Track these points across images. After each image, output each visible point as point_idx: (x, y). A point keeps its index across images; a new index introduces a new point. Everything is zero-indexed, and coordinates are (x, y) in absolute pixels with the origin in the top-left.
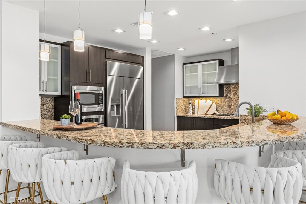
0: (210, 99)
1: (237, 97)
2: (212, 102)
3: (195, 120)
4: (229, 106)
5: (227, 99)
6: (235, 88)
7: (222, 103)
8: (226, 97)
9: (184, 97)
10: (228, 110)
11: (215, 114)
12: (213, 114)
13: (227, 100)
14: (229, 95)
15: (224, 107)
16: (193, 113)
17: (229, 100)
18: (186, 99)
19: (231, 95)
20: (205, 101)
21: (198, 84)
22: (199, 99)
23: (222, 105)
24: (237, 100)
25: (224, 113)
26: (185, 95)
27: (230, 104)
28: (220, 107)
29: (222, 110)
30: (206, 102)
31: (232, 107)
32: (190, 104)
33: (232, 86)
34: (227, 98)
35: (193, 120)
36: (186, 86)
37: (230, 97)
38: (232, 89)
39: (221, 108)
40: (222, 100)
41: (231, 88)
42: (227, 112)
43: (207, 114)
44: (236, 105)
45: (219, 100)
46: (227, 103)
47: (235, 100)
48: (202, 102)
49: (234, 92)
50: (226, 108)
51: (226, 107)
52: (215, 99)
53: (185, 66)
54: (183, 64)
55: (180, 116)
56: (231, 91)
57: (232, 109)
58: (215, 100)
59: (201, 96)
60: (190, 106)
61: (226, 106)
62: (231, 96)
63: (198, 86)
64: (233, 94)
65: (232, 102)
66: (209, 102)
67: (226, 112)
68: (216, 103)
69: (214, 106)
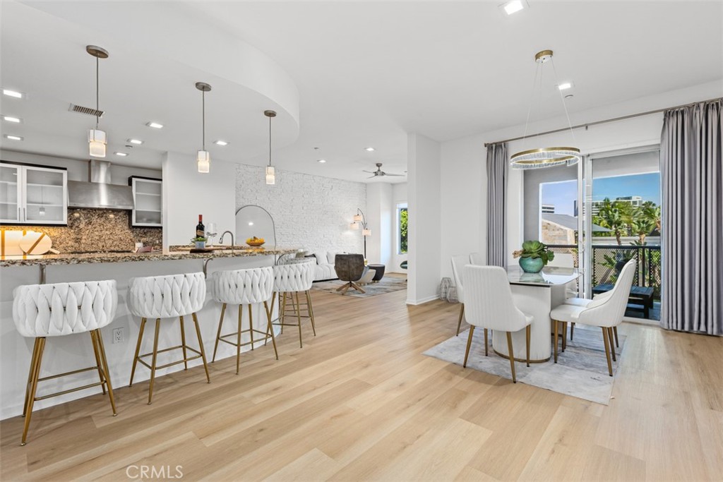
0: (34, 229)
1: (92, 228)
2: (39, 234)
4: (78, 240)
7: (63, 236)
11: (49, 253)
12: (45, 254)
13: (72, 231)
14: (76, 224)
15: (67, 241)
17: (76, 231)
20: (21, 232)
21: (16, 202)
23: (62, 238)
24: (91, 231)
25: (66, 250)
27: (80, 237)
28: (58, 243)
29: (61, 246)
30: (24, 234)
31: (83, 241)
34: (73, 228)
39: (61, 243)
40: (63, 231)
42: (74, 248)
43: (30, 254)
44: (90, 239)
45: (55, 231)
46: (73, 236)
47: (88, 231)
48: (13, 233)
49: (86, 221)
50: (71, 243)
51: (70, 242)
52: (46, 230)
56: (81, 219)
57: (83, 244)
59: (23, 223)
61: (70, 240)
62: (82, 226)
63: (16, 205)
64: (84, 223)
65: (82, 234)
66: (33, 234)
67: (70, 248)
68: (49, 234)
69: (47, 240)
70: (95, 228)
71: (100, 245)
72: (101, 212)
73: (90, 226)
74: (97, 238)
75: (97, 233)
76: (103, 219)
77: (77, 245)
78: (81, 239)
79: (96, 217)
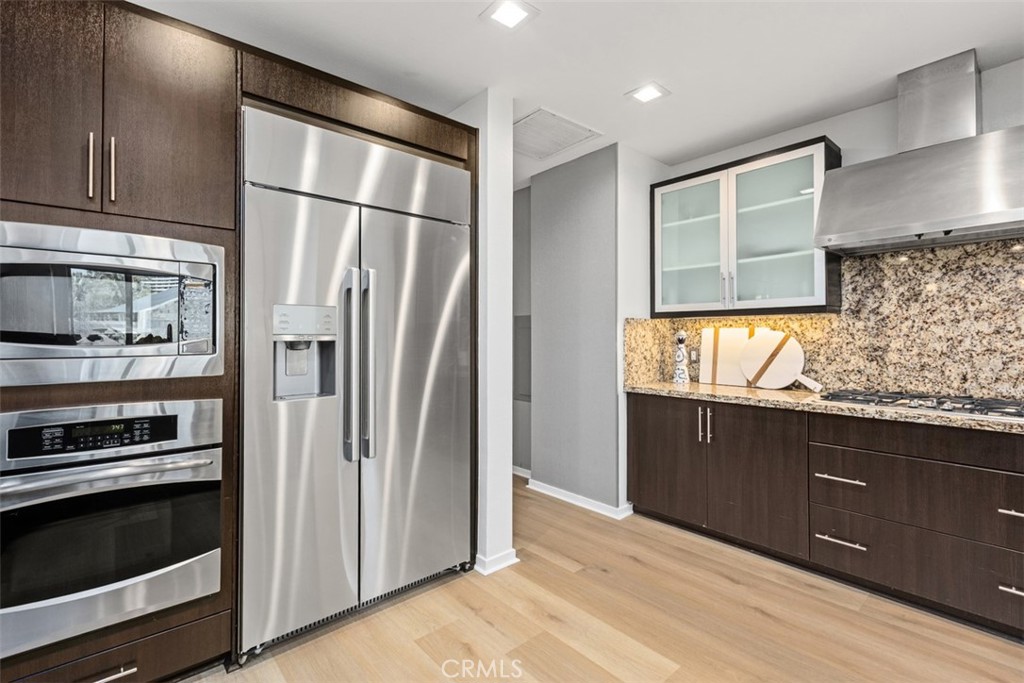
0: (771, 323)
1: (921, 313)
2: (779, 336)
3: (709, 414)
4: (876, 354)
5: (860, 319)
6: (910, 270)
7: (835, 339)
8: (858, 312)
9: (654, 315)
10: (868, 372)
11: (796, 386)
12: (787, 388)
13: (860, 325)
14: (871, 303)
15: (846, 356)
16: (694, 379)
17: (871, 324)
18: (664, 325)
19: (886, 304)
20: (746, 331)
21: (718, 260)
22: (717, 325)
23: (834, 346)
24: (919, 323)
25: (844, 383)
26: (658, 309)
27: (882, 344)
28: (822, 359)
29: (830, 368)
30: (751, 334)
31: (892, 357)
32: (681, 341)
33: (889, 260)
34: (863, 316)
35: (700, 413)
36: (663, 272)
37: (881, 310)
38: (889, 272)
39: (830, 361)
40: (835, 325)
41: (882, 270)
42: (864, 379)
43: (757, 385)
44: (915, 351)
45: (816, 329)
46: (863, 340)
47: (909, 323)
48: (733, 334)
49: (901, 289)
50: (858, 362)
51: (854, 360)
52: (795, 323)
53: (658, 191)
54: (653, 187)
55: (640, 391)
56: (886, 284)
57: (891, 368)
58: (795, 326)
59: (731, 308)
60: (679, 353)
61: (853, 354)
62: (887, 309)
63: (718, 267)
64: (895, 298)
65: (889, 332)
66: (767, 335)
67: (853, 377)
68: (800, 337)
69: (794, 351)
70: (932, 312)
71: (954, 371)
72: (953, 254)
73: (915, 308)
74: (942, 346)
75: (939, 331)
76: (962, 280)
77: (872, 368)
78: (885, 350)
79: (937, 274)
